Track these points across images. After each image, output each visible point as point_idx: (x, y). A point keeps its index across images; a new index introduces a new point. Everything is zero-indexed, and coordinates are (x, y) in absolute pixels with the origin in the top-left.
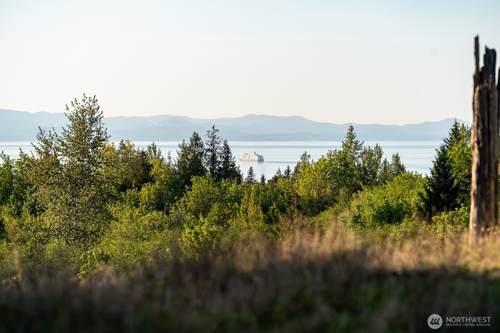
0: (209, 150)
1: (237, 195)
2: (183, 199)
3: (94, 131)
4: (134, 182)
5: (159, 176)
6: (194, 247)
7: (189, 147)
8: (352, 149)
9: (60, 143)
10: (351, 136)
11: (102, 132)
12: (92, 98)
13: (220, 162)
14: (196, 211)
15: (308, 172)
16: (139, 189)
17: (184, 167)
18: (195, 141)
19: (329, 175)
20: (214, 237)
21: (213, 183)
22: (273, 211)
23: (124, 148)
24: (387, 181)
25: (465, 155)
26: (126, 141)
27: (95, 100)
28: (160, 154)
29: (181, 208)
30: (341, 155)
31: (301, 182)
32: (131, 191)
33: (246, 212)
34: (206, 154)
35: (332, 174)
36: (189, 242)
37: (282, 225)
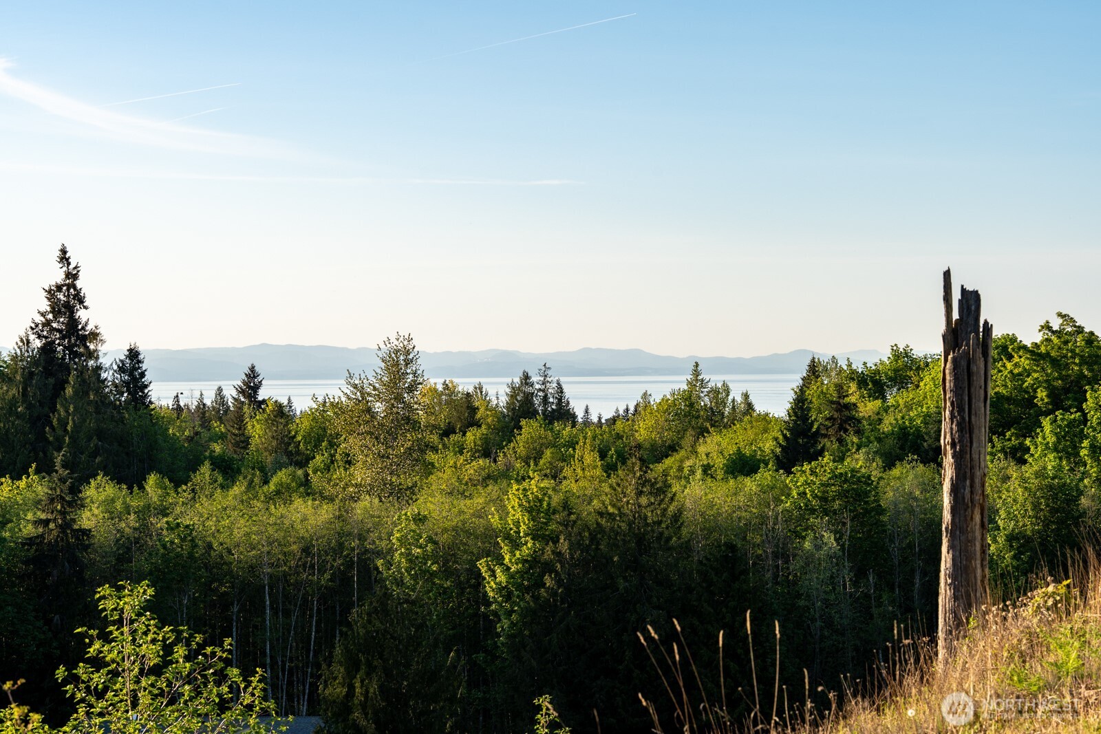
0: (540, 390)
1: (571, 440)
2: (512, 445)
3: (410, 374)
4: (458, 426)
5: (486, 420)
6: (523, 505)
7: (518, 387)
8: (697, 388)
9: (372, 388)
10: (696, 373)
11: (419, 375)
12: (407, 337)
13: (553, 403)
14: (526, 458)
15: (649, 413)
16: (464, 434)
17: (514, 409)
18: (524, 380)
19: (672, 416)
20: (545, 494)
21: (545, 426)
22: (612, 457)
23: (447, 389)
24: (736, 422)
25: (824, 394)
26: (449, 381)
27: (410, 339)
28: (487, 394)
29: (510, 454)
30: (686, 394)
31: (642, 424)
32: (455, 436)
33: (581, 460)
34: (537, 394)
35: (675, 415)
36: (517, 500)
37: (622, 480)
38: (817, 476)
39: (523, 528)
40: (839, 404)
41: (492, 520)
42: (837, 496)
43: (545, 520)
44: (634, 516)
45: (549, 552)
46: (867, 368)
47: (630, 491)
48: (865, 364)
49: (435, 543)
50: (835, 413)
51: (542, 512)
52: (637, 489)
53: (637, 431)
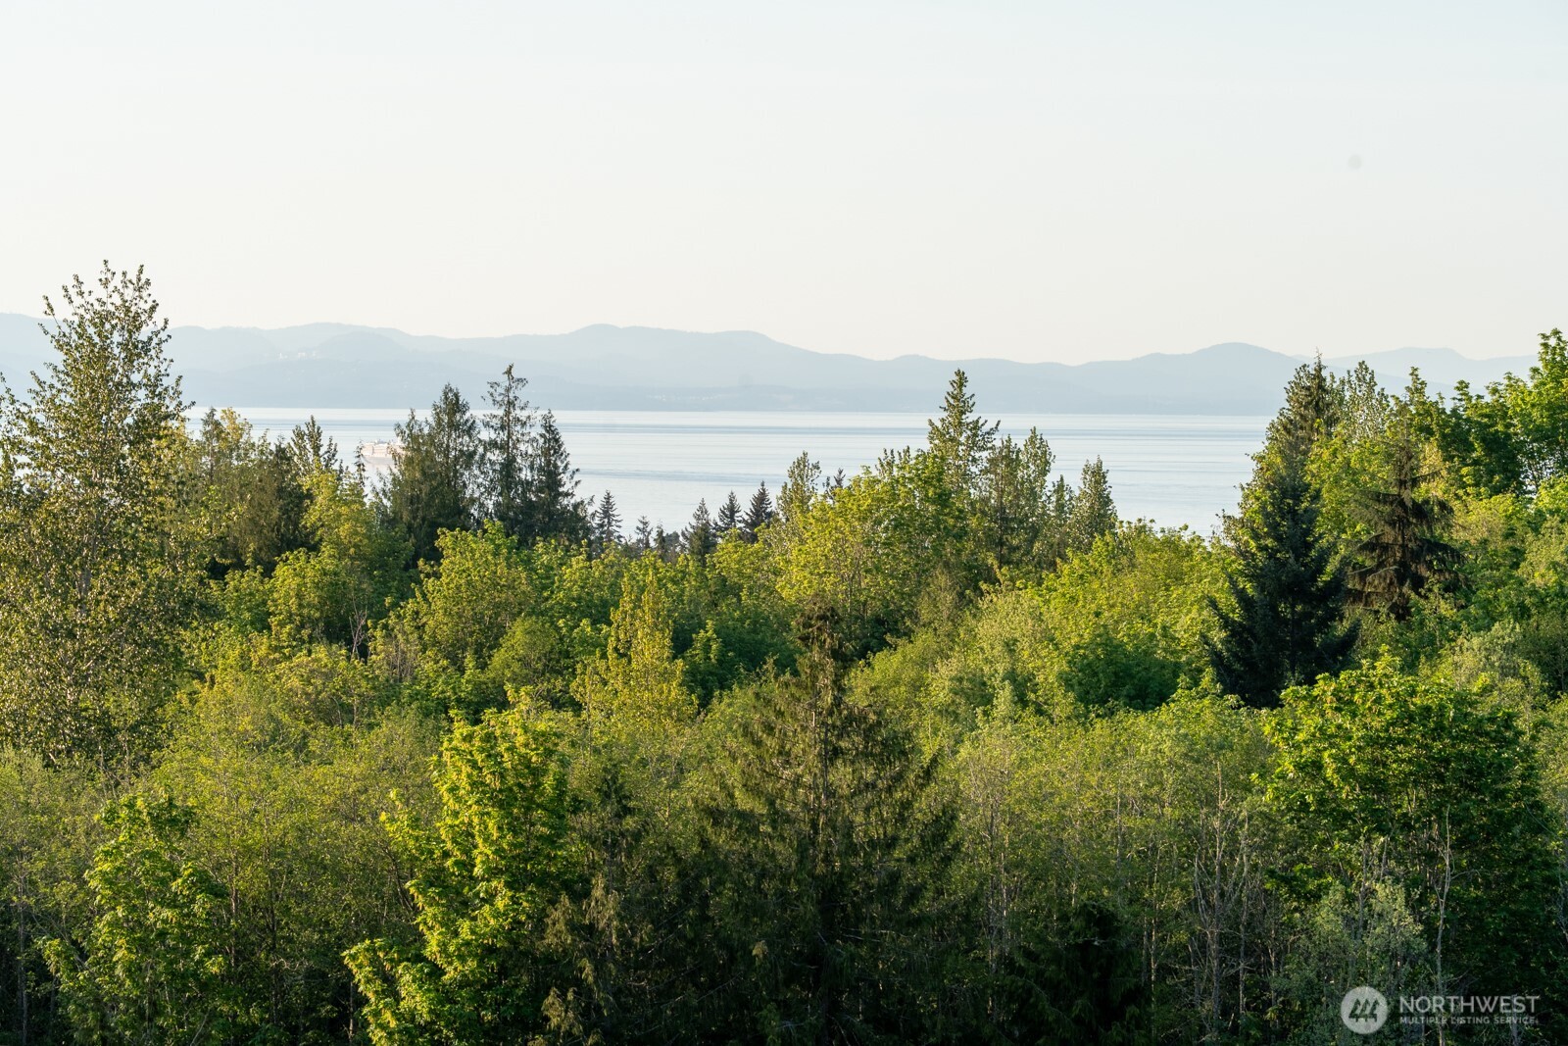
0: (493, 445)
1: (588, 593)
2: (411, 605)
3: (139, 385)
4: (252, 547)
5: (333, 529)
6: (483, 784)
7: (429, 435)
8: (960, 448)
9: (25, 425)
10: (958, 403)
11: (166, 389)
12: (132, 276)
13: (529, 483)
14: (452, 645)
15: (818, 520)
16: (269, 571)
17: (416, 499)
18: (448, 414)
19: (886, 529)
20: (549, 753)
21: (510, 552)
22: (707, 648)
23: (218, 437)
25: (1354, 474)
26: (224, 411)
27: (143, 281)
28: (334, 455)
29: (404, 633)
30: (927, 467)
32: (242, 576)
33: (625, 655)
34: (483, 456)
35: (895, 528)
36: (466, 769)
37: (780, 714)
38: (1354, 715)
39: (483, 853)
40: (1402, 503)
41: (388, 827)
42: (1411, 773)
43: (546, 830)
44: (814, 825)
45: (561, 926)
46: (1470, 399)
47: (805, 745)
48: (1463, 386)
49: (218, 892)
50: (1387, 529)
51: (539, 806)
52: (826, 742)
53: (777, 573)
